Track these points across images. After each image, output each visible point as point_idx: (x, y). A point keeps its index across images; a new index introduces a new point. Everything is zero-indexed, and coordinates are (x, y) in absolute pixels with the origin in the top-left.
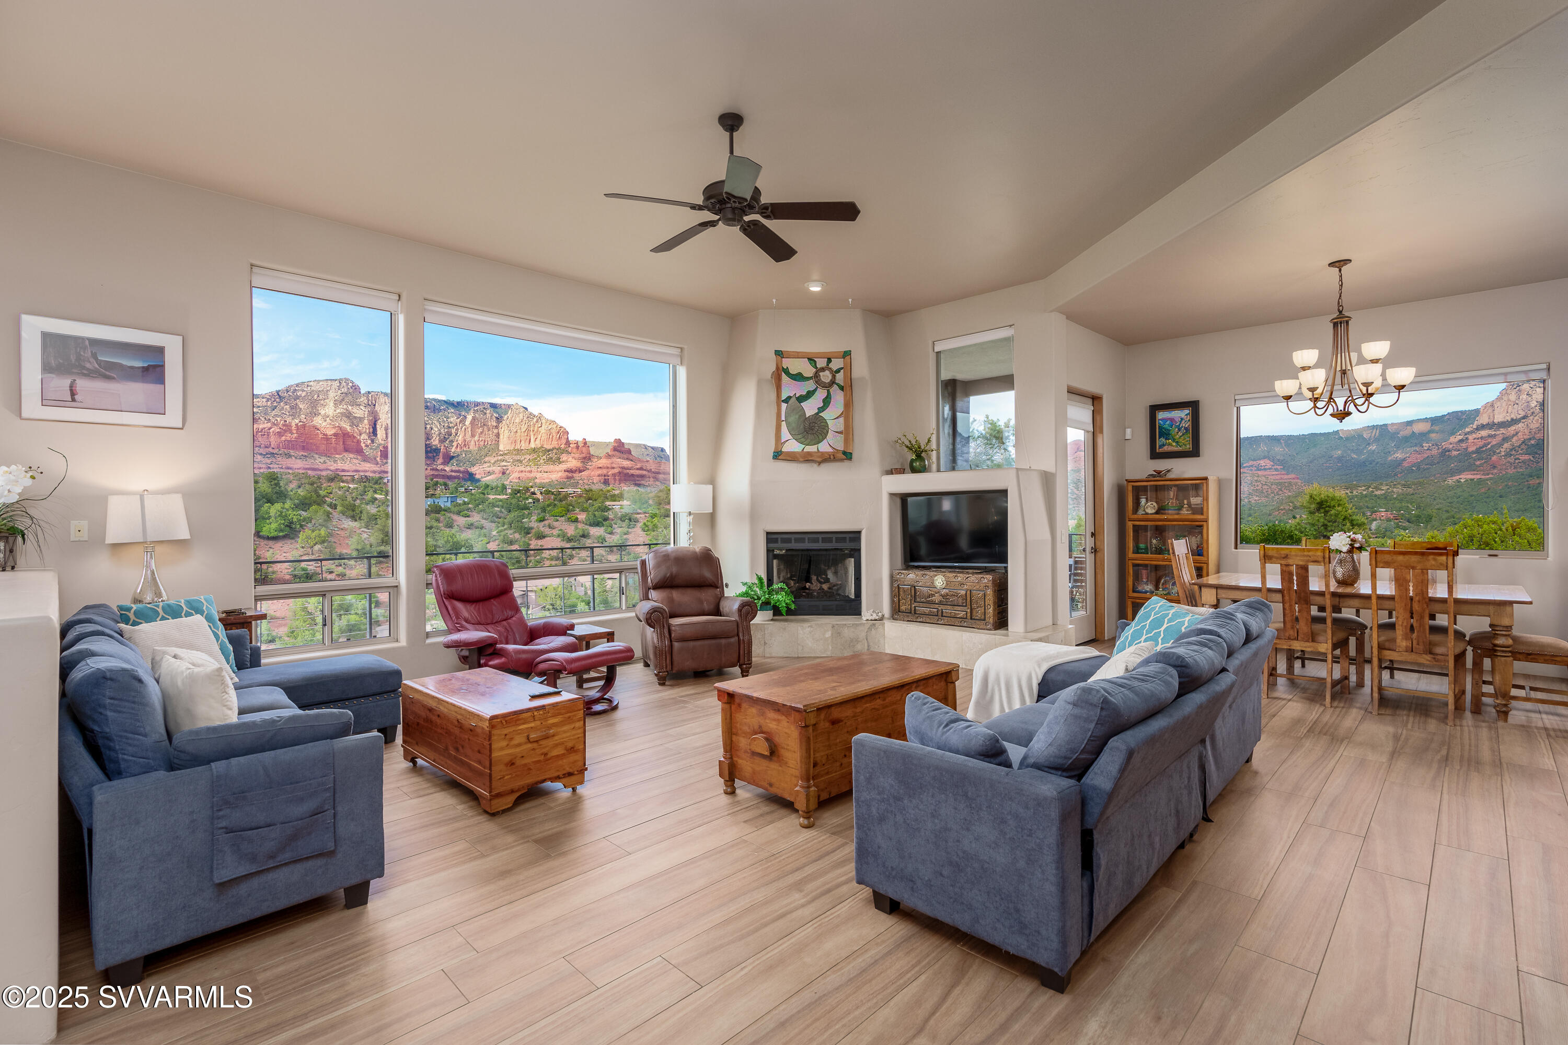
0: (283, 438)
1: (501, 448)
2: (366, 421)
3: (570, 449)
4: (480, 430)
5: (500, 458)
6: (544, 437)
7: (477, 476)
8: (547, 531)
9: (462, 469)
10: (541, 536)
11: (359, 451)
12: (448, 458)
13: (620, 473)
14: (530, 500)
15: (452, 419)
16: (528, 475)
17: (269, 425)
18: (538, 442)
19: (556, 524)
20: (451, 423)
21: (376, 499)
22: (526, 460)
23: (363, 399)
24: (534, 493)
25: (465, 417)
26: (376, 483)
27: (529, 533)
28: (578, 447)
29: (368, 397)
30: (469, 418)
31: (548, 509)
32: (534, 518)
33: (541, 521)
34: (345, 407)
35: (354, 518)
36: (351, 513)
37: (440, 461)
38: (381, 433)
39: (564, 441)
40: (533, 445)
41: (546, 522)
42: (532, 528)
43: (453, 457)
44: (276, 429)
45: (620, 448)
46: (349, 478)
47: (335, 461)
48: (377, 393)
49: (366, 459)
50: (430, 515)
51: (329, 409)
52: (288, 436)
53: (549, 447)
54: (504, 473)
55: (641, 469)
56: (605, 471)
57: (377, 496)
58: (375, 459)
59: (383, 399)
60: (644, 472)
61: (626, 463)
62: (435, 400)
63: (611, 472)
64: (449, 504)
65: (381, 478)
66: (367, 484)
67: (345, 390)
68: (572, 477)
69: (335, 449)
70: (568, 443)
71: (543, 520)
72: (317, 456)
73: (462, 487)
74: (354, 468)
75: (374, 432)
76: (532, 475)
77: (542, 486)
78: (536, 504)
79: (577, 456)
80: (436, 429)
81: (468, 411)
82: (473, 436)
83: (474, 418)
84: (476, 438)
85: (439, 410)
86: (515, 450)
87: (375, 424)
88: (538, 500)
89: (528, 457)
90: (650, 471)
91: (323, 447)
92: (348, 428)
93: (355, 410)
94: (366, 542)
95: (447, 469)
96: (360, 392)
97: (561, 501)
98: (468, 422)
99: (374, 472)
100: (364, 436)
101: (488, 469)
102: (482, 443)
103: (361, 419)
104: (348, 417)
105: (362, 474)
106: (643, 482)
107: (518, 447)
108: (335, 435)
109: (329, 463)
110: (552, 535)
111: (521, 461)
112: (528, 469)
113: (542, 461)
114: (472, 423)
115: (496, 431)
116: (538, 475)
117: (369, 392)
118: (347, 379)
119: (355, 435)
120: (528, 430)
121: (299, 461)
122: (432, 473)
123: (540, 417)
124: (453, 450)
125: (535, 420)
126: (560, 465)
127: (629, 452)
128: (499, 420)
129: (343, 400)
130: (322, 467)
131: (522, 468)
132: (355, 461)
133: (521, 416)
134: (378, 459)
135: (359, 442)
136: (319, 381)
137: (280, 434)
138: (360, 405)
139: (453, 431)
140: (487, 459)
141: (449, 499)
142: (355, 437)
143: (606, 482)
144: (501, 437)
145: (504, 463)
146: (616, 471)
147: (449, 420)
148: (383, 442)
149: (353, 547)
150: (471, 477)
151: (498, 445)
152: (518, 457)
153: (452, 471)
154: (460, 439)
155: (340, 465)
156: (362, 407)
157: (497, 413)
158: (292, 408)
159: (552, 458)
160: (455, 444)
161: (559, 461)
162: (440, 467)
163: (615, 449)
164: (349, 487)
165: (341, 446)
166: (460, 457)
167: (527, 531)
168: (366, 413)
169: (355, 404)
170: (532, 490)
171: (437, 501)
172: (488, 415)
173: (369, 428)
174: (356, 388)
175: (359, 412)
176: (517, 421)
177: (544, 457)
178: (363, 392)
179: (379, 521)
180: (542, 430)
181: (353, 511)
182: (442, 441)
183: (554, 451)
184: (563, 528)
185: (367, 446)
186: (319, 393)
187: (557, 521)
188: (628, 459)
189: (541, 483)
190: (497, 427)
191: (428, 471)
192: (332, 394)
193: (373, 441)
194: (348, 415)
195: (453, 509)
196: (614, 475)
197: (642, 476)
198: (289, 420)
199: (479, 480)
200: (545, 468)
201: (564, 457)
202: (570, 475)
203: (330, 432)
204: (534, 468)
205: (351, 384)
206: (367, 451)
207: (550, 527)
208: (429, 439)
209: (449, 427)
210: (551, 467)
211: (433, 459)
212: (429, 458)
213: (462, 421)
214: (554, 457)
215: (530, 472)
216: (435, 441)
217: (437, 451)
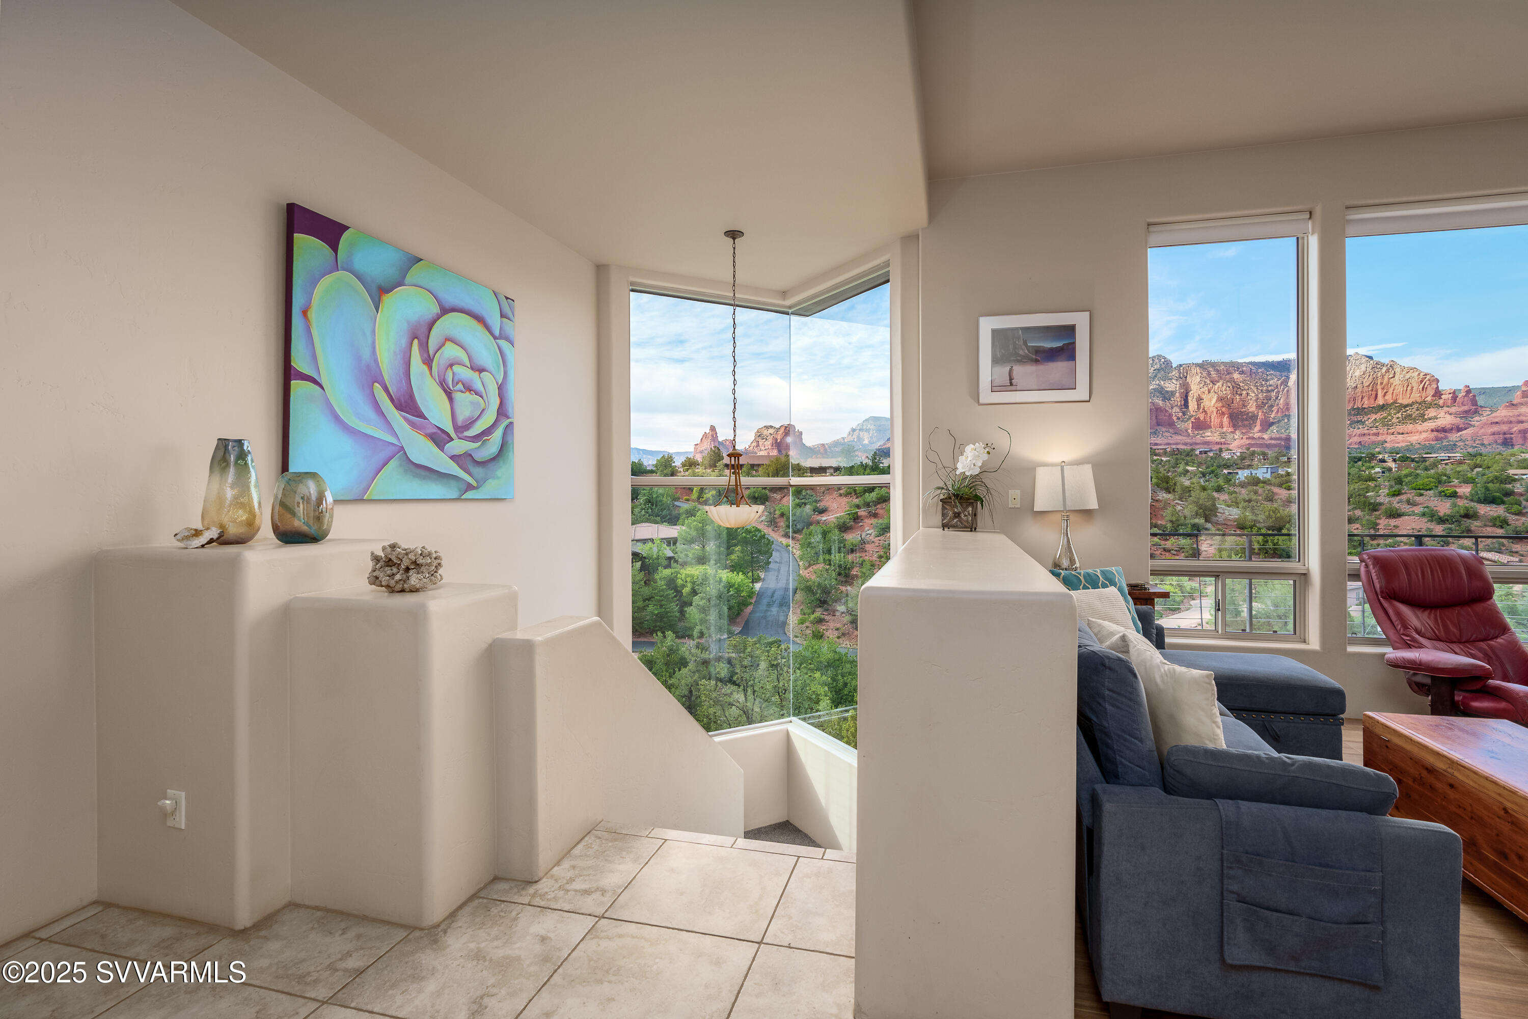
2: (1177, 394)
3: (1442, 401)
6: (1400, 389)
8: (1405, 508)
9: (1283, 436)
10: (1394, 514)
11: (1171, 424)
12: (1267, 425)
14: (1378, 470)
15: (1271, 382)
16: (1373, 438)
18: (1389, 396)
19: (1418, 499)
20: (1270, 386)
21: (1188, 471)
22: (1370, 421)
23: (1175, 373)
24: (1383, 461)
25: (1288, 378)
26: (1187, 455)
27: (1376, 510)
28: (1454, 398)
29: (1179, 370)
30: (1293, 377)
31: (1407, 480)
32: (1384, 491)
33: (1394, 495)
34: (1158, 382)
35: (1168, 490)
36: (1165, 485)
37: (1258, 428)
38: (1192, 405)
39: (1432, 392)
40: (1380, 401)
41: (1404, 497)
42: (1381, 504)
43: (1272, 424)
46: (1161, 451)
48: (1189, 365)
49: (1177, 432)
50: (1246, 487)
53: (1406, 402)
56: (1504, 428)
57: (1189, 468)
58: (1186, 431)
59: (1194, 370)
62: (1251, 363)
63: (1516, 428)
64: (1268, 476)
65: (1193, 450)
66: (1179, 456)
67: (1157, 367)
68: (1444, 438)
70: (1438, 394)
71: (1398, 495)
73: (1284, 456)
74: (1166, 441)
75: (1186, 405)
76: (1380, 438)
77: (1396, 451)
78: (1387, 474)
79: (1454, 409)
80: (1253, 395)
81: (1291, 371)
85: (1257, 374)
86: (1353, 409)
87: (1187, 396)
88: (1390, 469)
89: (1373, 417)
92: (1161, 403)
93: (1167, 385)
94: (1180, 514)
95: (1266, 436)
96: (1172, 367)
97: (1426, 469)
98: (1291, 383)
99: (1186, 444)
100: (1176, 409)
103: (1173, 393)
104: (1160, 393)
105: (1174, 447)
107: (1358, 404)
110: (1414, 514)
111: (1363, 423)
112: (1374, 430)
113: (1394, 420)
116: (1389, 438)
117: (1181, 365)
118: (1159, 356)
119: (1167, 409)
120: (1374, 384)
122: (1248, 442)
123: (1392, 366)
124: (1272, 416)
125: (1384, 369)
126: (1425, 424)
129: (1156, 376)
131: (1363, 430)
132: (1166, 434)
134: (1190, 431)
135: (1170, 415)
138: (1171, 379)
139: (1273, 394)
141: (1269, 470)
142: (1166, 411)
143: (1507, 442)
146: (1525, 426)
147: (1268, 383)
148: (1194, 414)
149: (1167, 518)
152: (1358, 418)
153: (1271, 439)
154: (1282, 402)
156: (1174, 381)
159: (1410, 415)
160: (1275, 409)
161: (1423, 418)
162: (1257, 435)
164: (1162, 460)
166: (1282, 423)
167: (1374, 507)
168: (1178, 386)
169: (1167, 378)
170: (1381, 457)
171: (1254, 472)
173: (1181, 401)
174: (1168, 363)
175: (1171, 386)
176: (1358, 373)
177: (1399, 415)
179: (1193, 493)
180: (1396, 381)
181: (1167, 483)
183: (1415, 406)
184: (1431, 504)
185: (1178, 418)
187: (1421, 495)
189: (1393, 448)
191: (1244, 440)
193: (1184, 414)
195: (1273, 480)
196: (1522, 432)
200: (1401, 428)
201: (1431, 413)
202: (1442, 435)
204: (1383, 430)
205: (1163, 360)
206: (1180, 425)
207: (1409, 502)
208: (1244, 406)
209: (1268, 391)
210: (1410, 427)
211: (1250, 427)
212: (1244, 426)
213: (1285, 383)
214: (1415, 414)
215: (1377, 434)
216: (1252, 407)
217: (1254, 417)
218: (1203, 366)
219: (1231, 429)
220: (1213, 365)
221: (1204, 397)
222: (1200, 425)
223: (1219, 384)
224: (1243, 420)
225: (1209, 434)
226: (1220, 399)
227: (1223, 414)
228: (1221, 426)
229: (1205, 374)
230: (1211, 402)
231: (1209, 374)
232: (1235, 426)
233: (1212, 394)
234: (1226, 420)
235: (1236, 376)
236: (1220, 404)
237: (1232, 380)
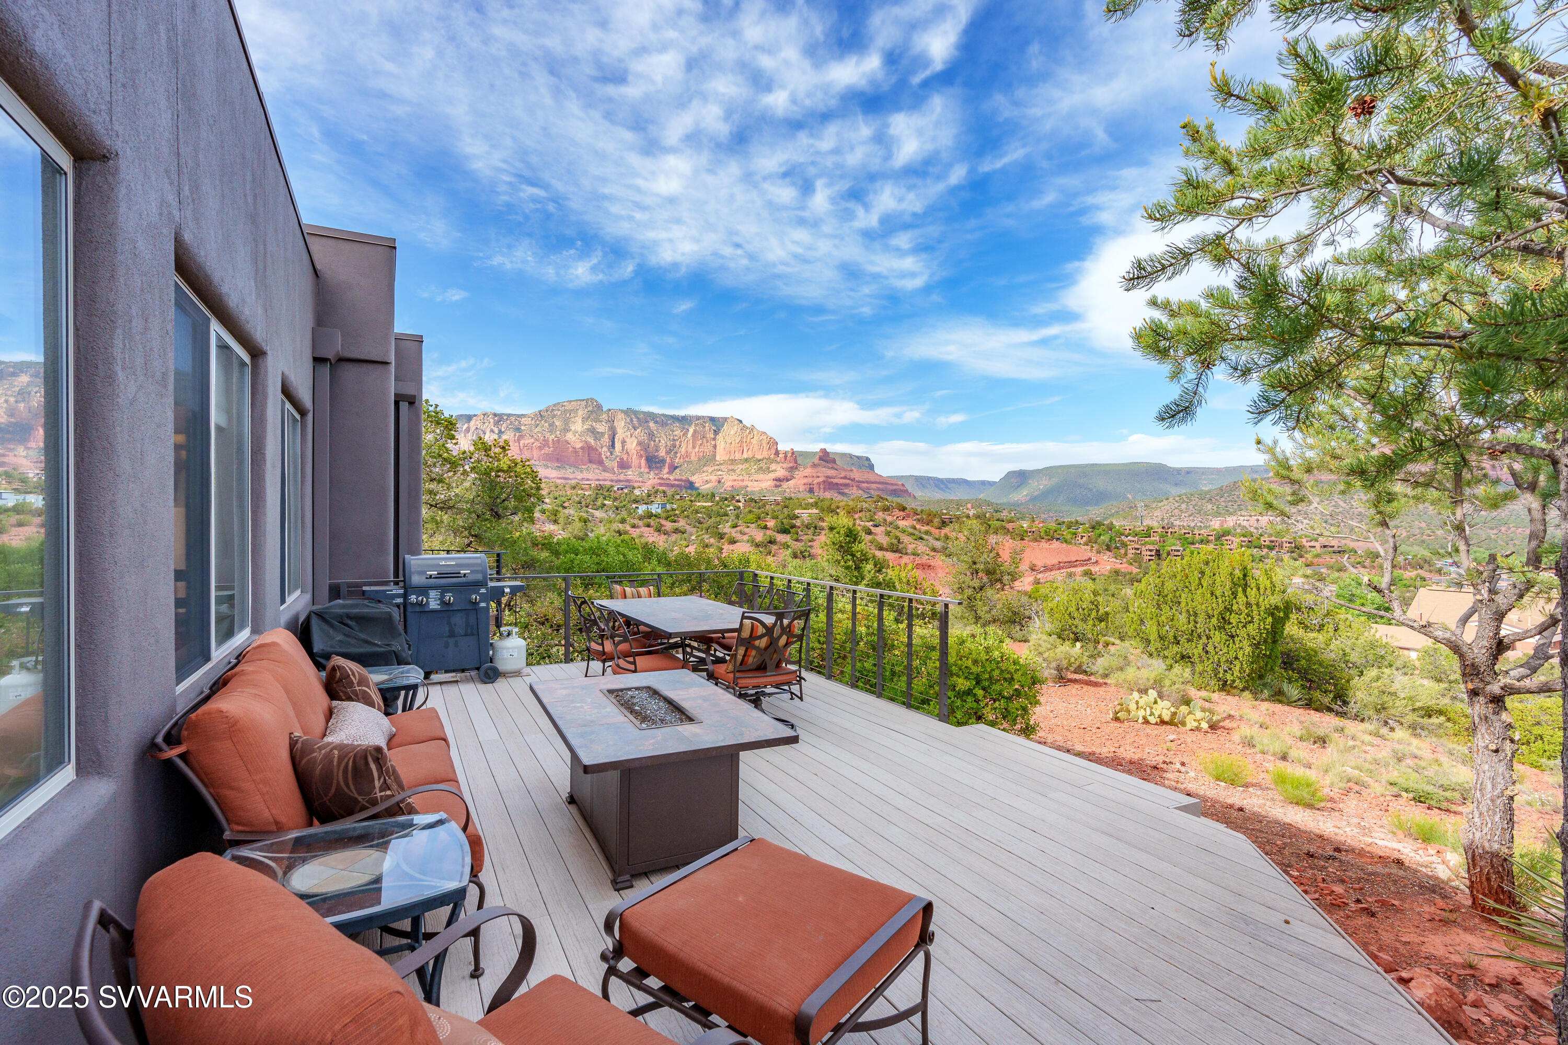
0: (543, 452)
1: (718, 458)
2: (606, 436)
3: (778, 459)
4: (700, 442)
5: (716, 467)
6: (756, 447)
7: (697, 485)
9: (684, 478)
10: (732, 541)
11: (601, 463)
12: (673, 468)
13: (824, 482)
15: (676, 433)
16: (738, 483)
17: (532, 440)
18: (750, 452)
19: (747, 530)
20: (676, 436)
21: (605, 505)
22: (739, 470)
23: (605, 416)
24: (738, 501)
25: (688, 430)
26: (608, 491)
28: (786, 457)
29: (608, 414)
30: (691, 431)
31: (742, 516)
34: (590, 423)
37: (666, 470)
38: (618, 446)
40: (745, 456)
43: (677, 467)
44: (537, 444)
45: (825, 458)
46: (587, 486)
47: (582, 472)
48: (616, 411)
49: (606, 469)
51: (578, 426)
52: (546, 450)
53: (759, 457)
54: (719, 482)
55: (845, 478)
56: (810, 480)
57: (606, 502)
58: (612, 469)
59: (621, 416)
60: (848, 481)
61: (831, 473)
62: (662, 415)
63: (816, 481)
65: (613, 486)
66: (600, 492)
67: (590, 409)
68: (780, 486)
69: (582, 461)
70: (777, 453)
72: (567, 467)
74: (597, 477)
75: (613, 446)
76: (744, 484)
78: (736, 511)
79: (785, 465)
80: (663, 442)
81: (690, 425)
82: (694, 447)
83: (695, 431)
84: (697, 450)
85: (667, 424)
86: (729, 460)
87: (614, 439)
88: (741, 510)
89: (741, 467)
90: (853, 480)
91: (572, 459)
92: (592, 442)
93: (598, 426)
95: (671, 478)
96: (602, 409)
97: (759, 508)
98: (690, 435)
99: (608, 481)
100: (605, 449)
101: (706, 478)
102: (701, 454)
103: (603, 434)
104: (592, 433)
105: (598, 482)
106: (846, 491)
107: (732, 457)
108: (582, 448)
109: (577, 473)
111: (733, 470)
112: (741, 478)
113: (753, 471)
114: (693, 436)
115: (713, 443)
116: (750, 484)
117: (609, 410)
118: (592, 399)
119: (598, 448)
120: (741, 441)
121: (554, 471)
122: (659, 481)
123: (752, 429)
124: (677, 461)
125: (748, 431)
126: (770, 475)
127: (834, 461)
128: (716, 433)
129: (589, 417)
130: (571, 477)
131: (735, 477)
132: (595, 471)
133: (735, 427)
134: (614, 469)
135: (600, 454)
136: (570, 402)
137: (540, 448)
138: (602, 421)
139: (678, 443)
140: (705, 469)
141: (660, 505)
142: (597, 451)
143: (811, 491)
144: (718, 448)
145: (720, 473)
146: (821, 479)
147: (674, 433)
148: (619, 454)
150: (691, 485)
151: (715, 456)
152: (732, 467)
153: (674, 480)
154: (683, 450)
155: (585, 475)
156: (603, 423)
157: (715, 425)
158: (550, 425)
159: (762, 468)
160: (678, 455)
161: (768, 470)
162: (665, 477)
163: (821, 459)
165: (586, 459)
166: (683, 467)
168: (607, 428)
169: (597, 420)
171: (650, 507)
172: (707, 428)
173: (609, 442)
174: (599, 407)
175: (602, 428)
176: (732, 433)
177: (755, 467)
178: (604, 409)
180: (754, 441)
182: (668, 453)
183: (765, 461)
185: (607, 458)
186: (570, 411)
187: (748, 527)
188: (833, 468)
189: (747, 492)
190: (714, 439)
191: (653, 480)
192: (580, 413)
193: (611, 453)
194: (593, 431)
196: (819, 484)
197: (847, 485)
198: (548, 435)
199: (697, 489)
200: (756, 477)
201: (773, 466)
202: (778, 483)
203: (578, 445)
204: (746, 478)
205: (595, 403)
206: (608, 464)
208: (657, 451)
209: (674, 440)
210: (761, 476)
211: (660, 469)
212: (657, 468)
213: (685, 434)
214: (764, 466)
215: (743, 480)
216: (662, 453)
217: (663, 461)
218: (628, 412)
219: (647, 470)
220: (636, 413)
221: (627, 440)
222: (624, 465)
223: (639, 430)
224: (656, 463)
225: (630, 473)
226: (640, 443)
227: (641, 456)
228: (640, 467)
229: (628, 420)
230: (632, 445)
231: (632, 420)
232: (650, 468)
233: (633, 438)
234: (643, 461)
235: (652, 424)
236: (639, 448)
237: (648, 428)
